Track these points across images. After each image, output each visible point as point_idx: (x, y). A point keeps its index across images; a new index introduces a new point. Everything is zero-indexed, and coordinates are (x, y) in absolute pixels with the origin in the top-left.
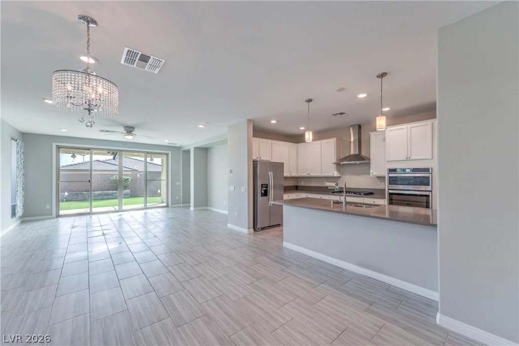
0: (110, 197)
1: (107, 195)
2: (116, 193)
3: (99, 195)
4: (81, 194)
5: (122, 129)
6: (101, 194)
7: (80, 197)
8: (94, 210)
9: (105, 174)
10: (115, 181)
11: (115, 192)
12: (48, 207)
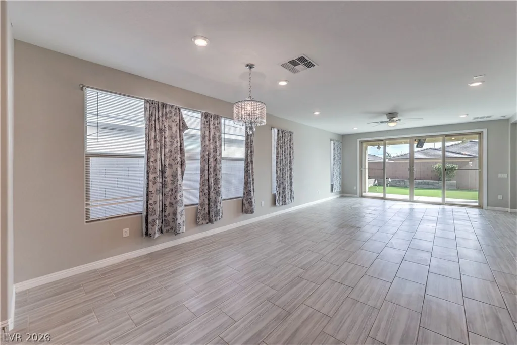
0: (430, 186)
1: (428, 184)
2: (438, 183)
3: (419, 184)
4: (403, 181)
5: (385, 118)
6: (421, 182)
7: (402, 183)
8: (388, 196)
9: (428, 163)
10: (438, 170)
11: (437, 181)
12: (355, 188)
